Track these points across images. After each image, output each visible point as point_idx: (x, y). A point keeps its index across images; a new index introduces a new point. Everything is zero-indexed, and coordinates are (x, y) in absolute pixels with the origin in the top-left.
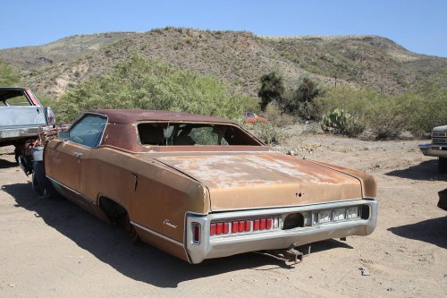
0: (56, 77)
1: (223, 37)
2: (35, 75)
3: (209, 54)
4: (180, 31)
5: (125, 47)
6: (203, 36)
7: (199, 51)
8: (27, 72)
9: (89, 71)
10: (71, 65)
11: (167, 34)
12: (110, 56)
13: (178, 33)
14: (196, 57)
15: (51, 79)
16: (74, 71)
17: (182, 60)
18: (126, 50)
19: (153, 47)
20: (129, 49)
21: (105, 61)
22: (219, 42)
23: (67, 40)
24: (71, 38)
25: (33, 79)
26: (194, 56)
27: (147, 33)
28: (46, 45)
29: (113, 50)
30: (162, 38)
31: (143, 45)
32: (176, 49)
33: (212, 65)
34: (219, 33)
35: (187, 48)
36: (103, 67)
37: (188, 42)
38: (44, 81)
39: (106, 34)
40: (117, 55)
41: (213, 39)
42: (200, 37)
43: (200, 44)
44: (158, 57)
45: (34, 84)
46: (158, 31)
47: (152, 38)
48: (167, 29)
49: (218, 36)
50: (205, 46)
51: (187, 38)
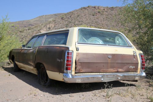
0: (40, 29)
1: (114, 9)
2: (30, 29)
3: (109, 17)
4: (95, 7)
5: (70, 15)
6: (105, 9)
7: (105, 16)
8: (27, 28)
9: (55, 26)
10: (47, 24)
11: (89, 9)
12: (64, 20)
13: (94, 9)
14: (103, 19)
15: (38, 31)
16: (48, 27)
17: (97, 20)
18: (71, 17)
19: (83, 15)
20: (72, 17)
21: (61, 22)
22: (113, 12)
23: (40, 17)
24: (41, 16)
25: (30, 31)
26: (102, 19)
27: (79, 9)
28: (32, 19)
29: (64, 17)
30: (86, 11)
31: (78, 14)
32: (93, 15)
33: (111, 22)
34: (112, 8)
35: (99, 15)
36: (60, 25)
37: (99, 12)
38: (35, 32)
39: (55, 14)
40: (67, 19)
41: (110, 11)
42: (104, 10)
43: (104, 13)
44: (86, 19)
45: (31, 33)
46: (84, 8)
47: (82, 11)
48: (88, 7)
49: (112, 9)
50: (107, 14)
51: (98, 10)
